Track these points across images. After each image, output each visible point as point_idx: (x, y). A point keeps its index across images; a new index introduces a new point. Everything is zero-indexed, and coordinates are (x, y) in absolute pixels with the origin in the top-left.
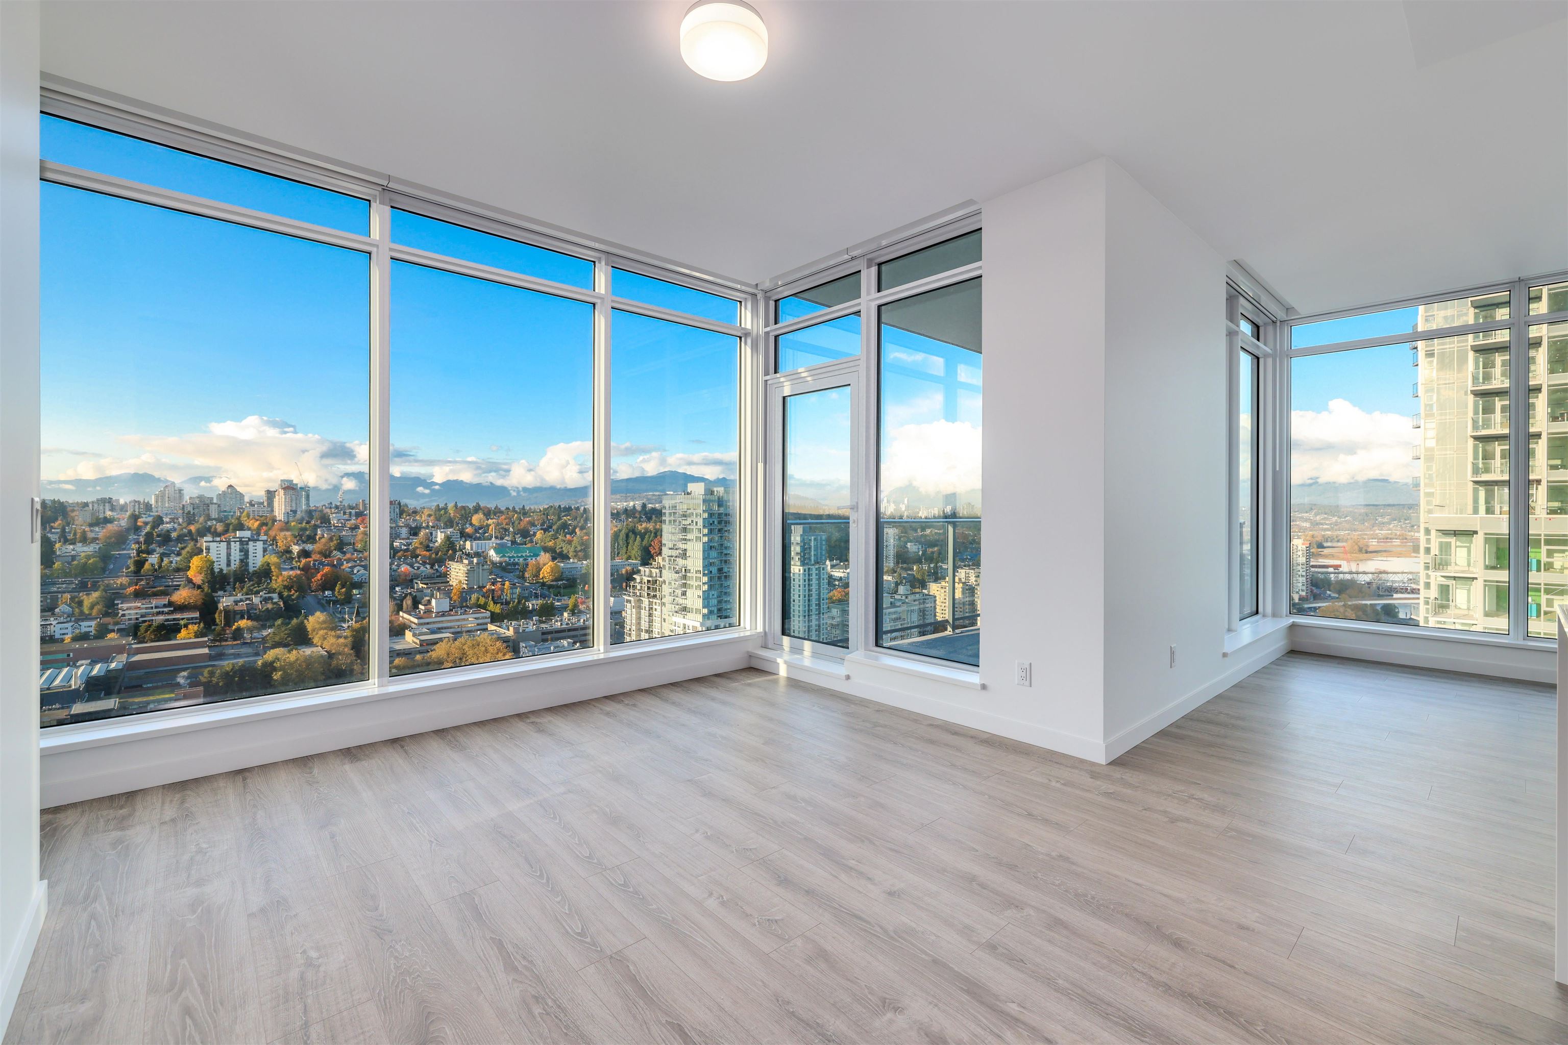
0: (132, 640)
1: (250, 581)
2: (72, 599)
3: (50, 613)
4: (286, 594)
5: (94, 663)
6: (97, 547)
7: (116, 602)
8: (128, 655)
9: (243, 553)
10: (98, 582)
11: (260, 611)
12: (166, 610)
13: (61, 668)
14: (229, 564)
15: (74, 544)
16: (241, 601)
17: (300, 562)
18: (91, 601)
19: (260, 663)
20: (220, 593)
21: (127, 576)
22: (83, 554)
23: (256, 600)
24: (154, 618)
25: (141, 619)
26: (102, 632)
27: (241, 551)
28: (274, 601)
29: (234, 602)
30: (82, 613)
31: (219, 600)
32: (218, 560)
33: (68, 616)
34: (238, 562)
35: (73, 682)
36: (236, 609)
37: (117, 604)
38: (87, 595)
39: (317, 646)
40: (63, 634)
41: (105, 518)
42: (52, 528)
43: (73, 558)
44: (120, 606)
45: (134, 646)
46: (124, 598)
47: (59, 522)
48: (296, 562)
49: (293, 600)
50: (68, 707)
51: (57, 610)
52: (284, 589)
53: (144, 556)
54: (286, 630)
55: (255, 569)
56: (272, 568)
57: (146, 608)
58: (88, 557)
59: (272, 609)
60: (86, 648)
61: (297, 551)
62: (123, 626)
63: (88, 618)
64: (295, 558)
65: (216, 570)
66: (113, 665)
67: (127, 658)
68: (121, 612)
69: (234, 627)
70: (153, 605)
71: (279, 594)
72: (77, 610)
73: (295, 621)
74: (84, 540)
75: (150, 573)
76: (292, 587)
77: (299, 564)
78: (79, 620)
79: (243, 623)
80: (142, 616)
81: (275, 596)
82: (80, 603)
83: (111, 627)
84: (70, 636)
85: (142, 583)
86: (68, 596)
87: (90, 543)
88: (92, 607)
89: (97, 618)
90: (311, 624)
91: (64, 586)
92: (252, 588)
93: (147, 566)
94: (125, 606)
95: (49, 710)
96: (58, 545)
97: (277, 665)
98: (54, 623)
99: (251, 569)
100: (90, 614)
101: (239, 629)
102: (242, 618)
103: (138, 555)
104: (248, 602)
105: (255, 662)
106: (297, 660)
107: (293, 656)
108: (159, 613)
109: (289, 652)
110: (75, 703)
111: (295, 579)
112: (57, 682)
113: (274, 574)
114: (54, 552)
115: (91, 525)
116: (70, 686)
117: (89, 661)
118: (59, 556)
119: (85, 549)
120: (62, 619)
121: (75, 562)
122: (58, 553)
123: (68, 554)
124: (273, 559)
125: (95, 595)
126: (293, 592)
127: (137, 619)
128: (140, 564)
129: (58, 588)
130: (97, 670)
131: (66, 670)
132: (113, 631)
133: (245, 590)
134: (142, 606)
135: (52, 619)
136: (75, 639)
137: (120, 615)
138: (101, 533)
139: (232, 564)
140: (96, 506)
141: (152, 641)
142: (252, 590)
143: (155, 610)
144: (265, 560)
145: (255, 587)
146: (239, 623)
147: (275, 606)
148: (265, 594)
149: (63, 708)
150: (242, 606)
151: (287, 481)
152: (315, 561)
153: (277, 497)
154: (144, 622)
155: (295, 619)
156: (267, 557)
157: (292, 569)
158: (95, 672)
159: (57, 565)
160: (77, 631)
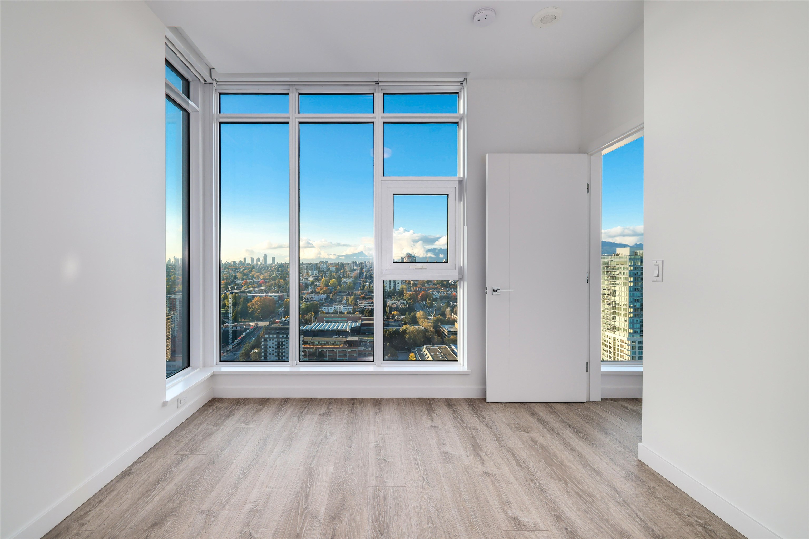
0: (363, 315)
1: (397, 295)
2: (346, 298)
3: (341, 303)
4: (409, 301)
5: (352, 323)
6: (352, 279)
7: (358, 300)
8: (362, 321)
9: (394, 284)
10: (353, 292)
11: (400, 308)
12: (371, 305)
13: (344, 323)
14: (390, 288)
15: (346, 278)
16: (394, 303)
17: (413, 288)
18: (351, 299)
19: (401, 330)
20: (387, 299)
21: (360, 291)
22: (349, 282)
23: (399, 303)
24: (368, 308)
25: (364, 308)
26: (354, 311)
27: (394, 283)
28: (405, 304)
29: (392, 303)
30: (349, 303)
31: (387, 302)
32: (387, 286)
33: (345, 305)
34: (393, 287)
35: (347, 329)
36: (393, 306)
37: (358, 301)
38: (350, 297)
39: (421, 325)
40: (344, 311)
41: (354, 269)
42: (341, 272)
43: (346, 283)
44: (359, 302)
45: (363, 318)
46: (360, 299)
47: (342, 270)
48: (412, 288)
49: (412, 304)
50: (347, 338)
51: (343, 302)
52: (408, 299)
53: (365, 283)
54: (409, 317)
55: (398, 290)
56: (404, 290)
57: (366, 304)
58: (350, 283)
59: (405, 307)
60: (350, 317)
61: (412, 283)
62: (360, 310)
63: (350, 306)
64: (411, 286)
65: (386, 290)
66: (358, 324)
67: (361, 322)
68: (359, 304)
69: (392, 314)
70: (368, 303)
71: (406, 302)
72: (347, 302)
73: (412, 314)
74: (349, 277)
75: (367, 290)
76: (411, 299)
77: (413, 289)
78: (348, 306)
79: (395, 312)
80: (365, 307)
81: (405, 302)
82: (348, 300)
83: (356, 310)
84: (346, 312)
85: (364, 294)
86: (345, 297)
87: (351, 278)
88: (351, 302)
89: (353, 306)
90: (418, 315)
91: (344, 293)
92: (397, 298)
93: (366, 287)
94: (360, 302)
95: (342, 337)
96: (342, 278)
97: (407, 331)
98: (342, 306)
99: (397, 290)
100: (351, 304)
101: (394, 314)
102: (395, 310)
103: (363, 283)
104: (396, 304)
105: (400, 329)
106: (414, 330)
107: (412, 328)
108: (370, 306)
109: (411, 326)
110: (348, 336)
111: (412, 295)
112: (343, 328)
113: (405, 293)
114: (341, 281)
115: (350, 271)
116: (347, 330)
117: (351, 321)
118: (343, 282)
119: (349, 280)
120: (344, 305)
121: (347, 285)
122: (342, 282)
123: (345, 282)
124: (404, 286)
125: (352, 297)
126: (411, 301)
127: (363, 307)
128: (364, 286)
129: (343, 294)
130: (354, 325)
131: (346, 324)
132: (357, 311)
133: (395, 299)
134: (365, 303)
135: (342, 305)
136: (347, 313)
137: (359, 305)
138: (354, 274)
139: (391, 288)
140: (351, 264)
141: (368, 317)
142: (397, 299)
143: (368, 305)
144: (402, 287)
145: (399, 298)
146: (394, 312)
147: (405, 306)
148: (402, 301)
149: (345, 337)
150: (394, 306)
151: (408, 253)
152: (419, 288)
153: (405, 260)
154: (365, 309)
155: (412, 313)
156: (402, 285)
157: (411, 291)
158: (353, 326)
159: (342, 286)
160: (348, 310)
